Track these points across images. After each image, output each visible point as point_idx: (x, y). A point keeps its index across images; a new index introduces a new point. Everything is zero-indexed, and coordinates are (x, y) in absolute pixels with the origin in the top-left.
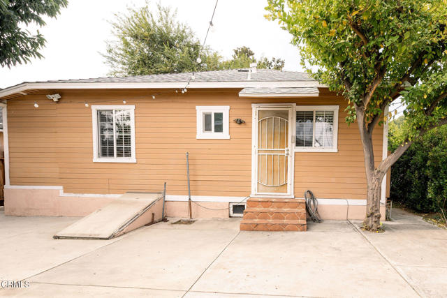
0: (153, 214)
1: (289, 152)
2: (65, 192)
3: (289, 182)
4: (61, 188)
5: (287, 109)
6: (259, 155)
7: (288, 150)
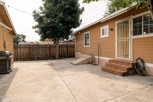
0: (89, 61)
1: (129, 39)
2: (81, 54)
3: (129, 53)
4: (80, 53)
5: (128, 19)
6: (117, 42)
7: (129, 38)
